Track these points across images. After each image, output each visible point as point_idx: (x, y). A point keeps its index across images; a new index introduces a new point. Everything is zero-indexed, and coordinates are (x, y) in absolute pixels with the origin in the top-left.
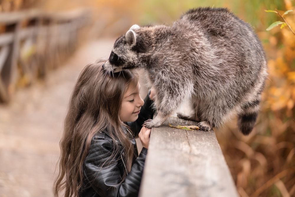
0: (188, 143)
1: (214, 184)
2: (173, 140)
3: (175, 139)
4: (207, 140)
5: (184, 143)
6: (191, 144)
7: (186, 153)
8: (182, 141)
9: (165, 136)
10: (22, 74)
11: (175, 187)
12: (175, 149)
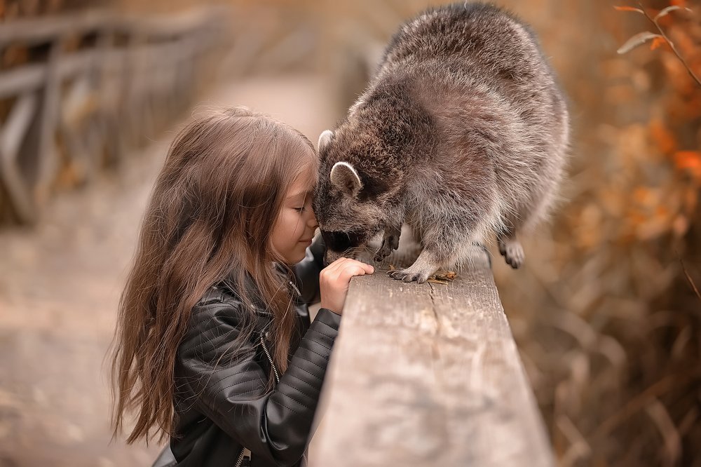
0: (433, 313)
1: (489, 404)
2: (398, 305)
3: (405, 304)
4: (477, 306)
5: (424, 312)
6: (439, 315)
7: (428, 334)
8: (419, 309)
9: (382, 297)
10: (66, 161)
11: (397, 411)
12: (402, 325)
